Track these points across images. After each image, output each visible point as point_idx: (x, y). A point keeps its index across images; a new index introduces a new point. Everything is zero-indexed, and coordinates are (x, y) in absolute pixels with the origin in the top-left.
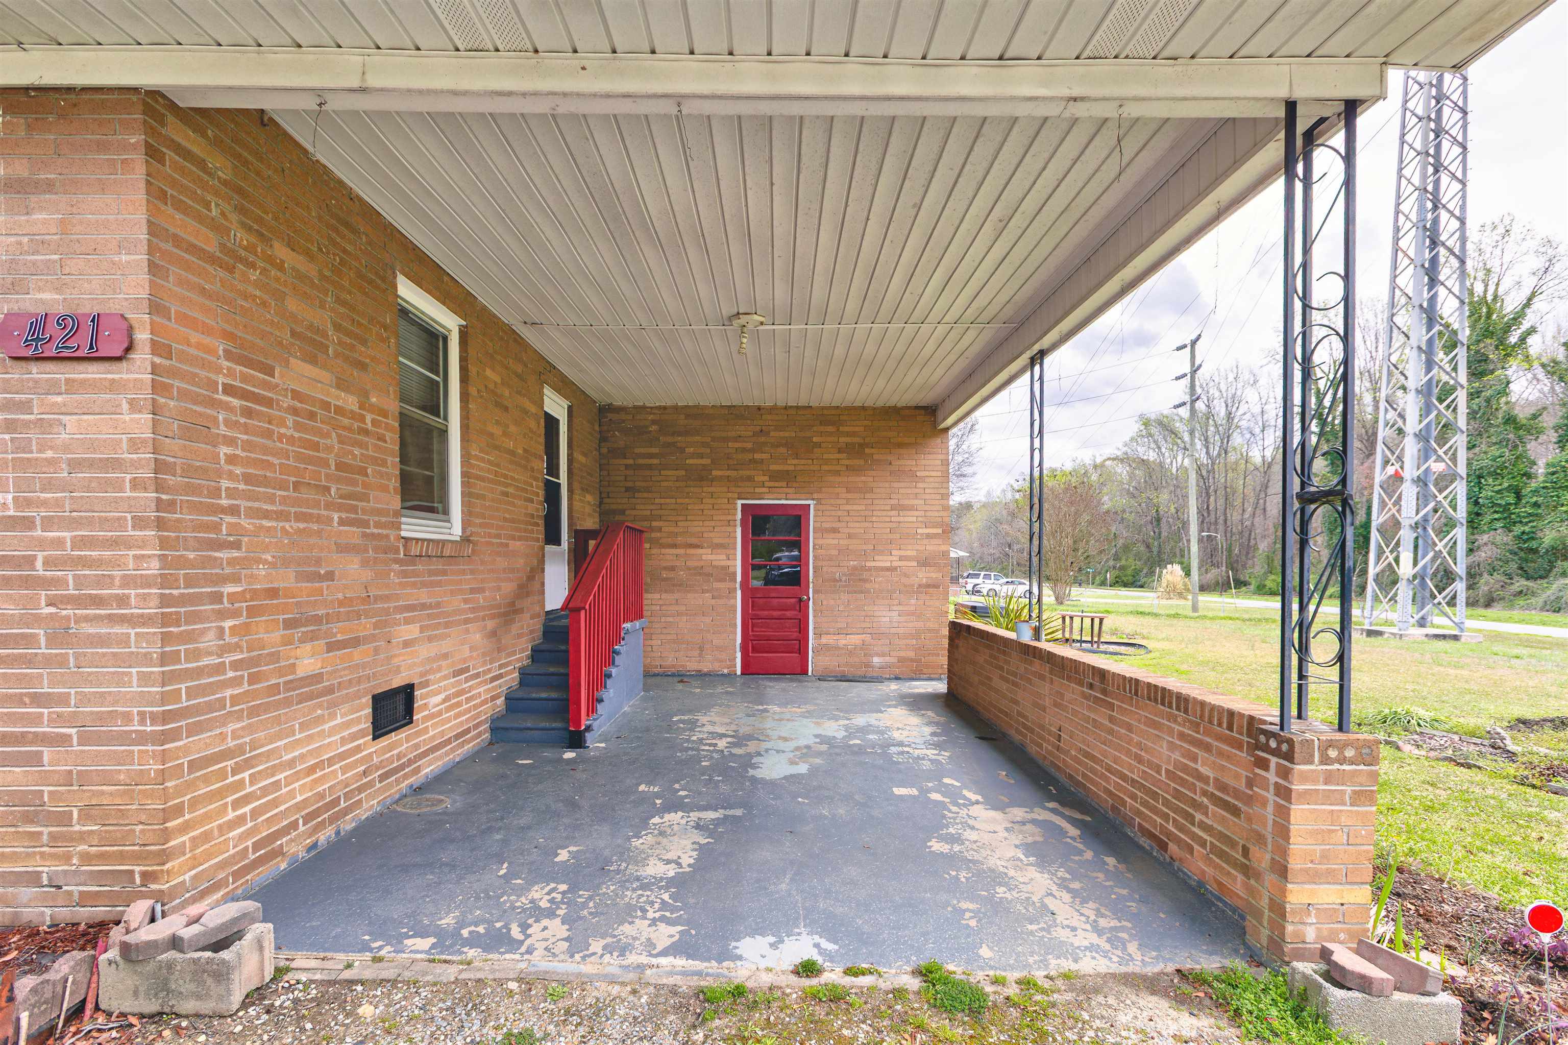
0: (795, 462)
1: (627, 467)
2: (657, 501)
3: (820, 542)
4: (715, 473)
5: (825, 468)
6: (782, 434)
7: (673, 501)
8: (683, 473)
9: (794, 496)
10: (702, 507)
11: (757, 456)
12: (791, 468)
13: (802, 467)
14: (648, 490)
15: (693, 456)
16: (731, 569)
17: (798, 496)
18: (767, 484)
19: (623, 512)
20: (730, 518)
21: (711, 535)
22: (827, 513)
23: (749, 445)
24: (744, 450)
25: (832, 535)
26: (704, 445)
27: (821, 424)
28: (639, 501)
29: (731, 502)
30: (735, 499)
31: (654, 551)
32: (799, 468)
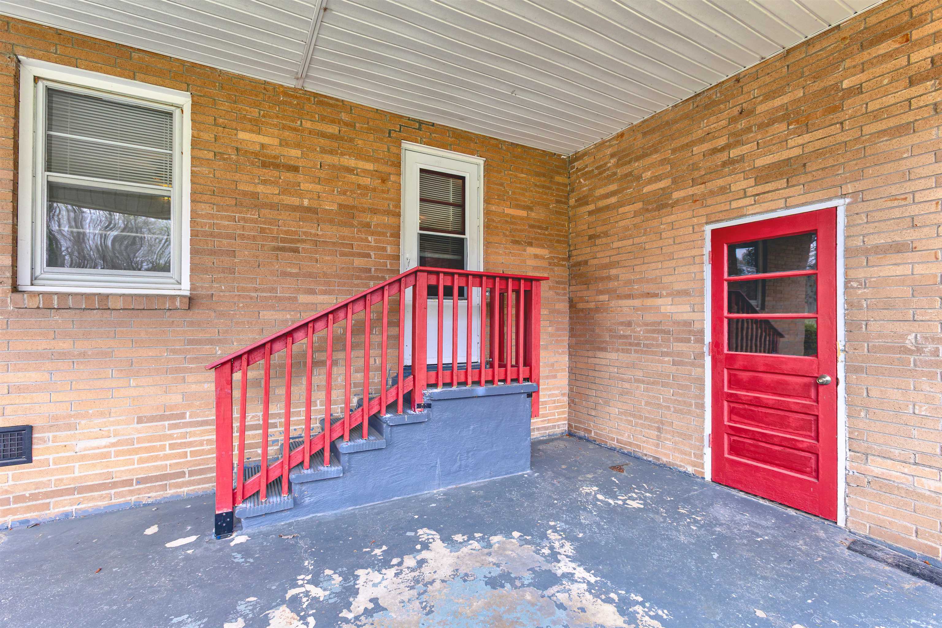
0: (799, 140)
1: (590, 213)
2: (616, 245)
3: (861, 274)
4: (676, 195)
5: (869, 129)
6: (777, 102)
7: (630, 242)
8: (639, 205)
9: (803, 199)
10: (660, 243)
11: (734, 153)
12: (797, 151)
13: (818, 145)
14: (606, 234)
15: (651, 181)
16: (697, 326)
17: (809, 197)
18: (750, 191)
19: (586, 262)
20: (694, 252)
21: (671, 279)
22: (878, 216)
23: (722, 142)
24: (715, 151)
25: (898, 258)
26: (663, 162)
27: (862, 48)
28: (599, 248)
29: (696, 230)
30: (702, 225)
31: (613, 303)
32: (809, 149)
